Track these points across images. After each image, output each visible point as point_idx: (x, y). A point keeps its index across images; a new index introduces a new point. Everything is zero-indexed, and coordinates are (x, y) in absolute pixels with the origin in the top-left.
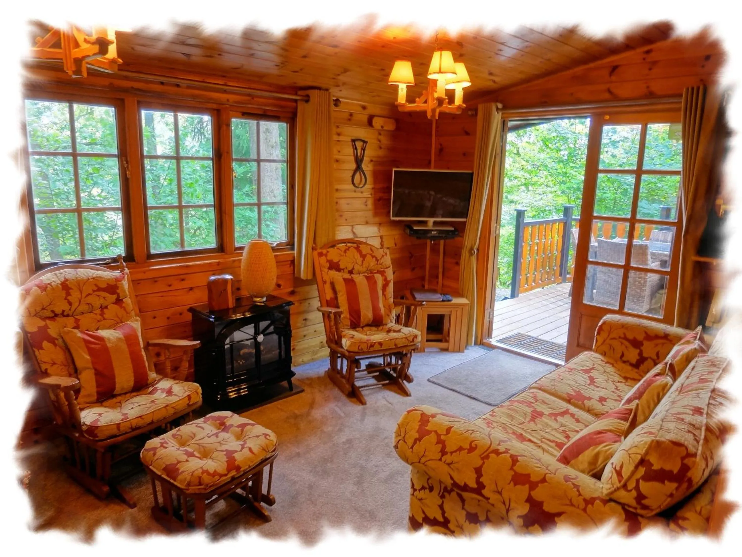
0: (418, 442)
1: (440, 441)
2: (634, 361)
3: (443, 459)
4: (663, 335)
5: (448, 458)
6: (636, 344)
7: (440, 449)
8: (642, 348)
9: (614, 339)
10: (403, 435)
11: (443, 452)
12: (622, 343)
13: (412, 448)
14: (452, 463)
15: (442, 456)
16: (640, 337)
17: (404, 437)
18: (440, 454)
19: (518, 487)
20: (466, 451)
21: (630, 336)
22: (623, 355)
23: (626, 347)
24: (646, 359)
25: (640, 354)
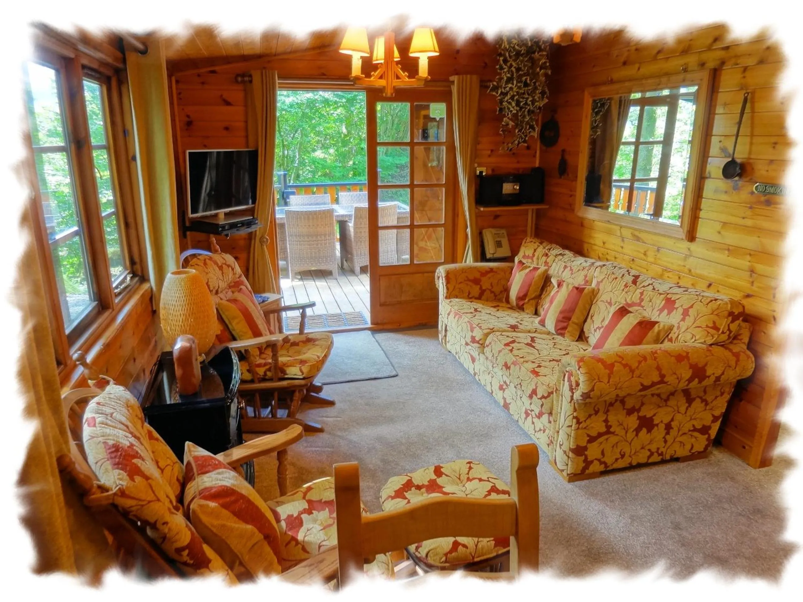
0: (612, 375)
1: (625, 366)
2: (477, 295)
3: (634, 376)
4: (489, 270)
5: (637, 373)
6: (476, 281)
7: (629, 371)
8: (481, 283)
9: (461, 283)
10: (597, 378)
11: (632, 371)
12: (467, 284)
13: (608, 382)
14: (641, 374)
15: (633, 374)
16: (478, 275)
17: (599, 379)
18: (631, 373)
19: (682, 363)
20: (643, 361)
21: (471, 277)
22: (469, 293)
23: (471, 286)
24: (485, 290)
25: (481, 288)
